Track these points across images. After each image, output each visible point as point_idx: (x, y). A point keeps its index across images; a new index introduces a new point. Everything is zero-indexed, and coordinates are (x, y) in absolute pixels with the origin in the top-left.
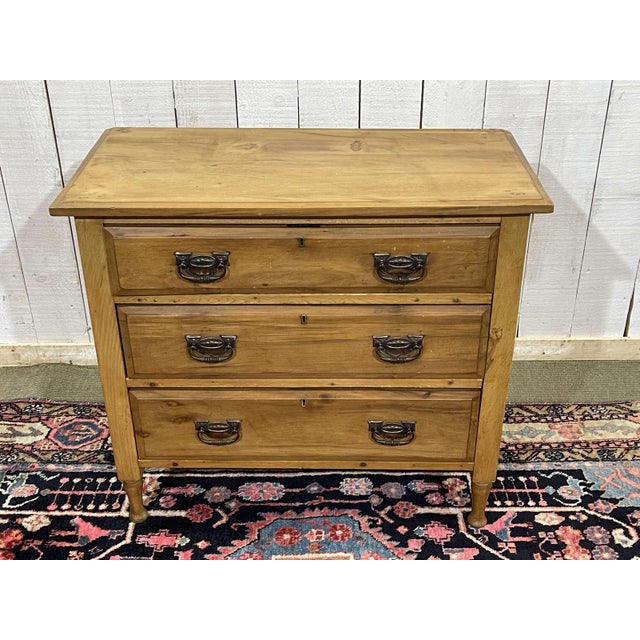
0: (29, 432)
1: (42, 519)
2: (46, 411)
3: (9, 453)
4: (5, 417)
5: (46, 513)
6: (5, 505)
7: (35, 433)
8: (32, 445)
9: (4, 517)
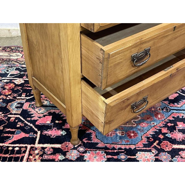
0: (16, 55)
1: (21, 81)
2: (21, 49)
3: (9, 61)
4: (7, 51)
5: (23, 79)
6: (8, 76)
7: (18, 56)
8: (17, 59)
9: (7, 80)
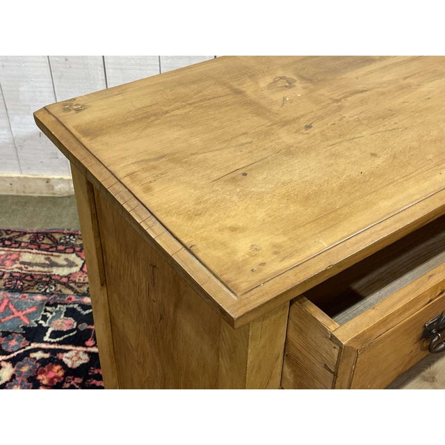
0: (65, 263)
1: (81, 355)
2: (79, 242)
3: (47, 283)
4: (42, 246)
5: (85, 349)
6: (46, 338)
7: (71, 264)
8: (68, 277)
9: (45, 351)
